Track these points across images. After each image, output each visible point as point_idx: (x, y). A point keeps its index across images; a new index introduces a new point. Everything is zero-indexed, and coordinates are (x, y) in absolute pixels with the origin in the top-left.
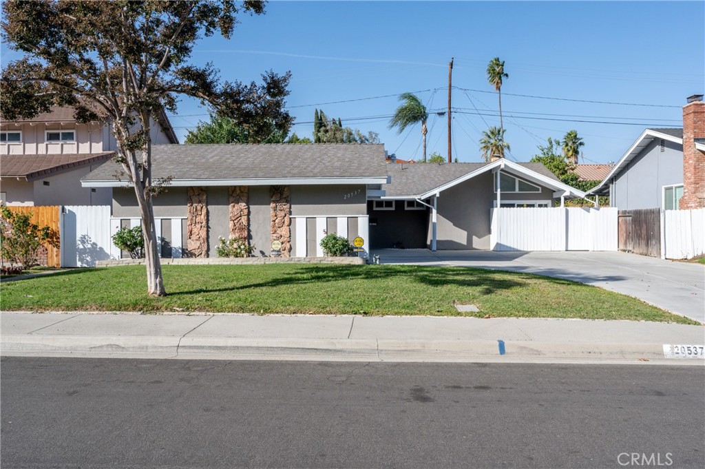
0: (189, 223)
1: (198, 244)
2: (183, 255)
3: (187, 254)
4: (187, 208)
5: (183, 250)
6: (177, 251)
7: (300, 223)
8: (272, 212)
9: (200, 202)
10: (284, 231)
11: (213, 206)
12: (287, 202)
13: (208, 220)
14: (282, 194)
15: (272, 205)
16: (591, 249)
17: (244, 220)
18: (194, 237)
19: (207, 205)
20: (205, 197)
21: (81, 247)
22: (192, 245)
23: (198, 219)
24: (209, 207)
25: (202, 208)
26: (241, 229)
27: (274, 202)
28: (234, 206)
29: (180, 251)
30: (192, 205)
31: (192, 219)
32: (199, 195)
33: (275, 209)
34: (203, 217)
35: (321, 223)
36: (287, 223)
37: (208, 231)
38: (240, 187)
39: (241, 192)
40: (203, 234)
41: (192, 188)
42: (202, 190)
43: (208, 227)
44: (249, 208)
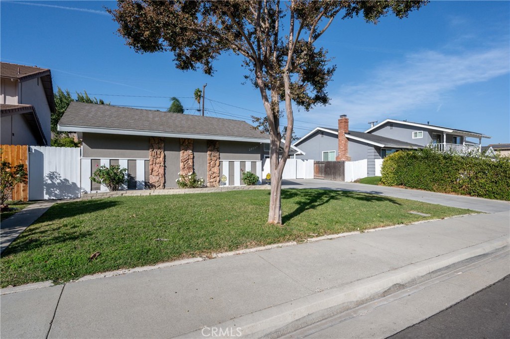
0: (151, 163)
1: (158, 178)
2: (145, 186)
3: (148, 186)
4: (150, 152)
5: (145, 183)
6: (141, 184)
7: (225, 165)
8: (208, 157)
9: (159, 148)
10: (216, 169)
11: (169, 152)
12: (218, 151)
13: (165, 162)
14: (215, 146)
15: (209, 153)
16: (304, 178)
17: (190, 162)
18: (154, 173)
19: (164, 151)
20: (163, 145)
21: (49, 182)
22: (153, 179)
23: (158, 161)
24: (165, 152)
25: (160, 153)
26: (189, 168)
27: (210, 151)
28: (184, 153)
29: (143, 184)
30: (153, 151)
31: (153, 161)
32: (158, 143)
33: (210, 155)
34: (161, 159)
35: (237, 165)
36: (217, 164)
37: (165, 169)
38: (189, 139)
39: (189, 143)
40: (161, 171)
41: (153, 138)
42: (161, 140)
43: (165, 167)
44: (193, 154)
